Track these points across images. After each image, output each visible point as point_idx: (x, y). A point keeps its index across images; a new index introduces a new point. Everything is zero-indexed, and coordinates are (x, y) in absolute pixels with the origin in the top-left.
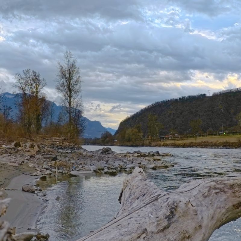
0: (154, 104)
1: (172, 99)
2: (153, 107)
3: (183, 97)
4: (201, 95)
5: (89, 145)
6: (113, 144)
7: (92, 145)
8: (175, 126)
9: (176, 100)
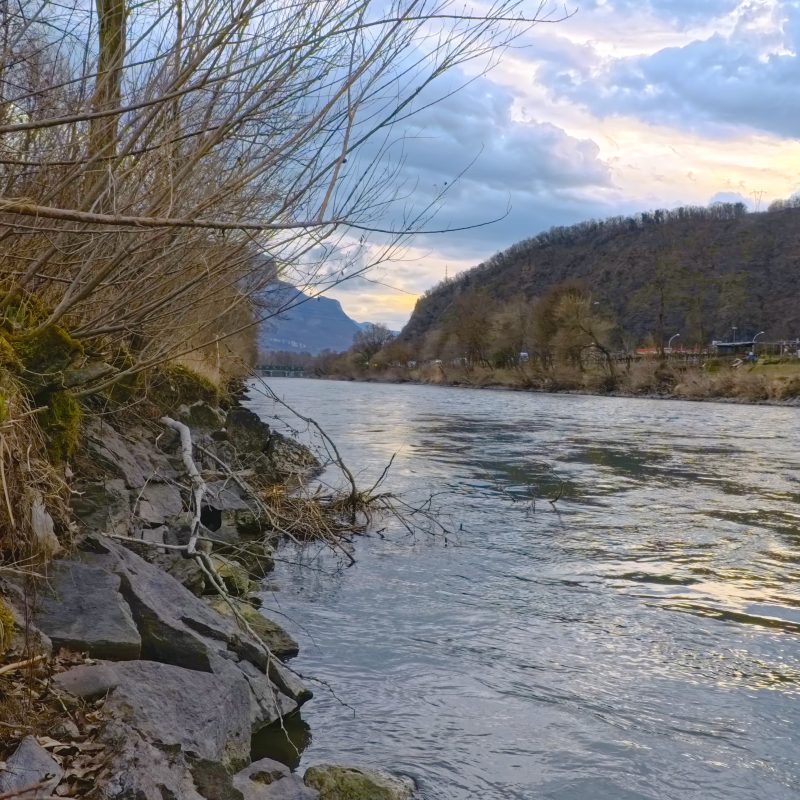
0: (547, 237)
1: (614, 220)
2: (543, 247)
3: (657, 212)
4: (728, 207)
5: (299, 377)
6: (406, 377)
7: (311, 377)
8: (626, 320)
9: (632, 222)
